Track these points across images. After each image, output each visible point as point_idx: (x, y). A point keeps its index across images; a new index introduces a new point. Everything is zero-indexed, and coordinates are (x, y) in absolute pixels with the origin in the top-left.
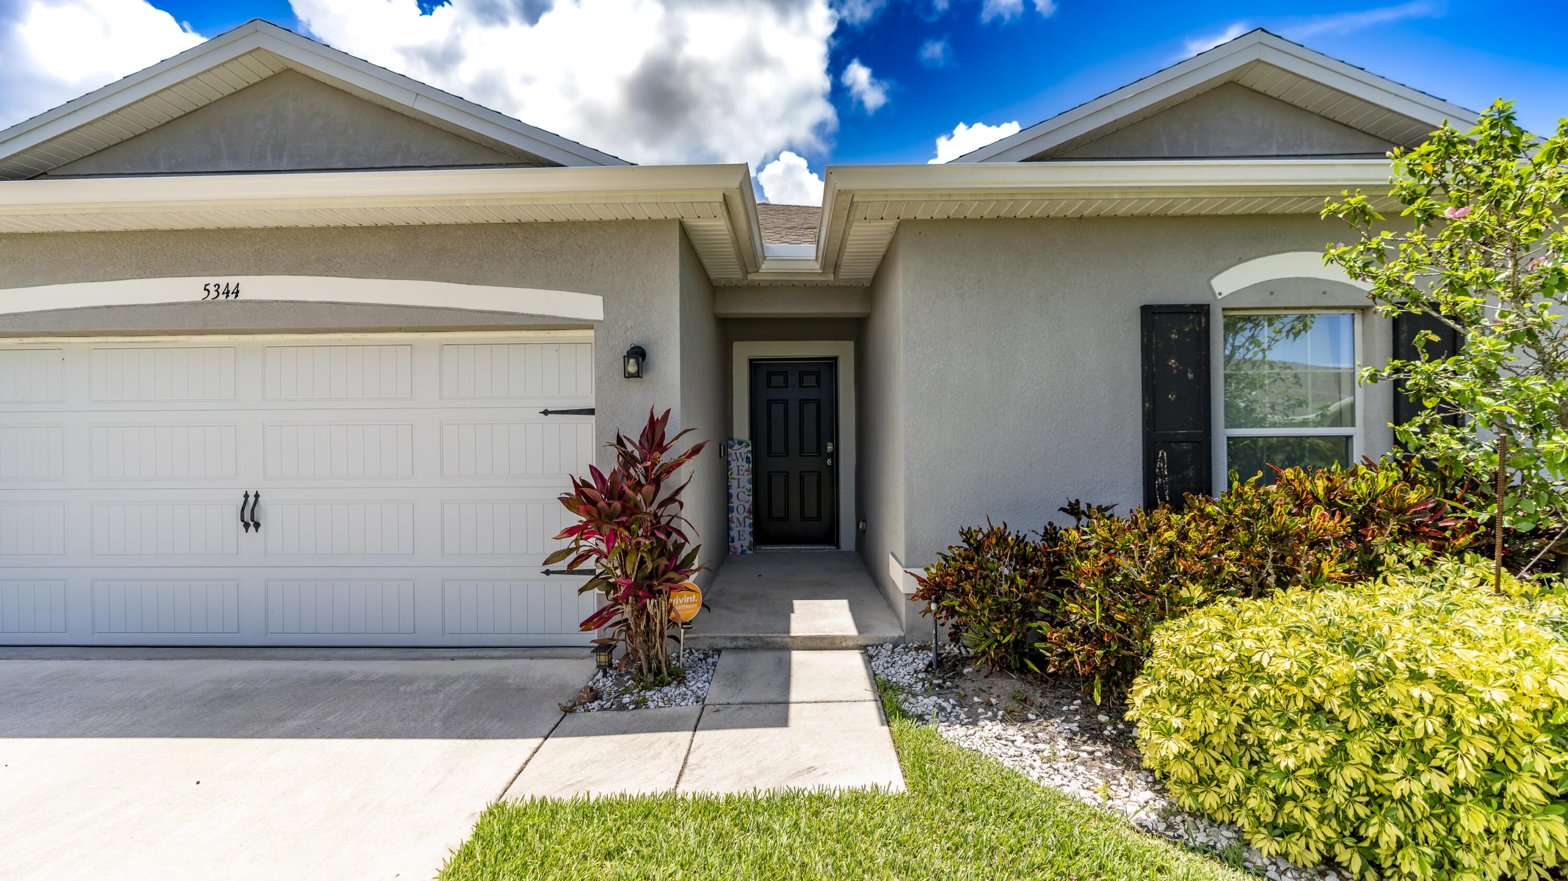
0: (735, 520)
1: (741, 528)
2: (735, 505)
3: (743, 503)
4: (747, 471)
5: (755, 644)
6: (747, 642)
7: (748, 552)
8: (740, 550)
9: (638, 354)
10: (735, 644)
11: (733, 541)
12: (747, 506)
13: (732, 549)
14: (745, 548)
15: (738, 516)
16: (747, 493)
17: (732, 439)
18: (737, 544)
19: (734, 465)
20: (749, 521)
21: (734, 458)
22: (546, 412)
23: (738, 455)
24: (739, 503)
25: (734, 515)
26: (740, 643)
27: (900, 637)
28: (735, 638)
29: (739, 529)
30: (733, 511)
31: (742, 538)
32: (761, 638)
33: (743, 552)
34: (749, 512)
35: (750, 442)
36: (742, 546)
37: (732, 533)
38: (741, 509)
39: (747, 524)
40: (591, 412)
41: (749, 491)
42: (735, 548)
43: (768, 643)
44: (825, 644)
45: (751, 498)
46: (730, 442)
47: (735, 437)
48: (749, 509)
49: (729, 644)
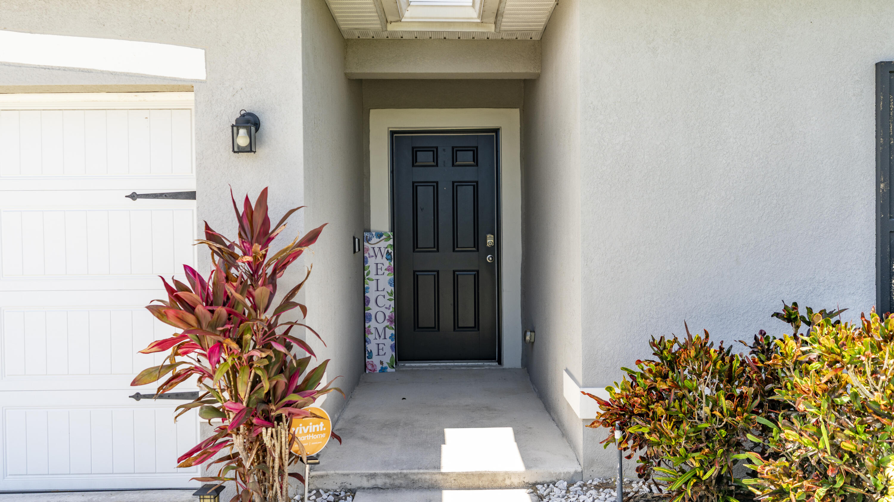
0: (373, 330)
1: (381, 341)
2: (372, 312)
3: (383, 309)
4: (387, 269)
5: (397, 482)
6: (388, 481)
7: (389, 370)
8: (379, 367)
9: (250, 122)
10: (372, 483)
11: (370, 357)
12: (388, 313)
13: (369, 367)
14: (385, 365)
15: (377, 325)
16: (388, 297)
17: (369, 231)
18: (375, 360)
19: (371, 263)
20: (390, 332)
21: (372, 253)
22: (134, 196)
23: (377, 250)
24: (378, 309)
25: (372, 324)
26: (379, 482)
27: (576, 473)
28: (373, 476)
29: (378, 341)
30: (370, 320)
31: (381, 352)
32: (406, 475)
33: (383, 370)
34: (390, 320)
35: (391, 234)
36: (382, 363)
37: (369, 347)
38: (380, 317)
39: (388, 336)
40: (191, 195)
41: (390, 294)
42: (373, 365)
43: (414, 482)
44: (485, 482)
45: (392, 303)
46: (366, 234)
47: (372, 228)
48: (390, 317)
49: (365, 483)
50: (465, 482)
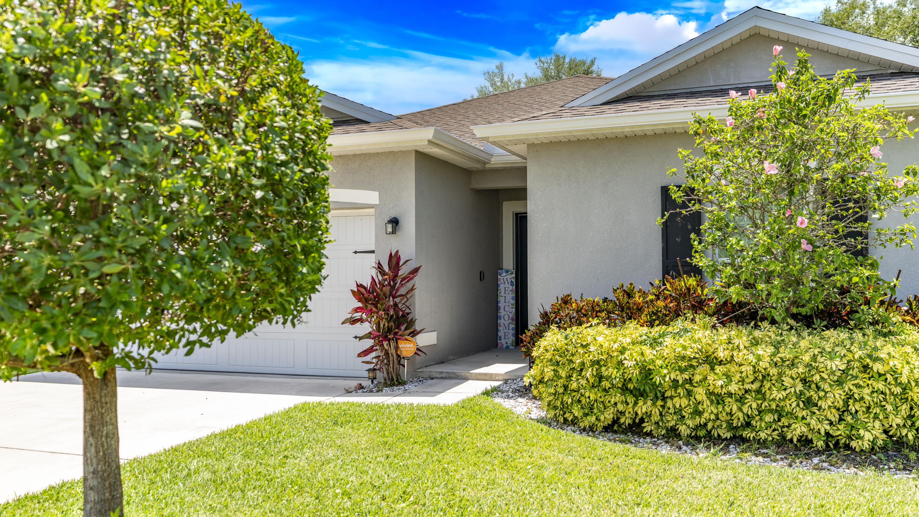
0: (502, 325)
1: (507, 331)
2: (502, 315)
3: (508, 313)
4: (511, 291)
7: (511, 347)
8: (505, 346)
9: (395, 222)
11: (500, 339)
12: (511, 315)
13: (500, 345)
14: (509, 344)
15: (505, 322)
16: (511, 306)
17: (502, 269)
18: (503, 341)
19: (502, 287)
20: (513, 326)
21: (502, 281)
22: (356, 252)
23: (505, 280)
24: (505, 313)
25: (501, 322)
29: (505, 331)
30: (500, 319)
31: (507, 337)
33: (507, 347)
34: (512, 319)
35: (514, 271)
36: (507, 343)
37: (500, 334)
38: (506, 318)
39: (511, 328)
40: (373, 252)
41: (513, 305)
45: (514, 310)
46: (499, 271)
47: (504, 267)
48: (512, 318)
49: (438, 376)
50: (479, 377)
